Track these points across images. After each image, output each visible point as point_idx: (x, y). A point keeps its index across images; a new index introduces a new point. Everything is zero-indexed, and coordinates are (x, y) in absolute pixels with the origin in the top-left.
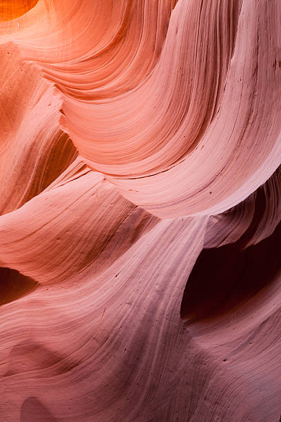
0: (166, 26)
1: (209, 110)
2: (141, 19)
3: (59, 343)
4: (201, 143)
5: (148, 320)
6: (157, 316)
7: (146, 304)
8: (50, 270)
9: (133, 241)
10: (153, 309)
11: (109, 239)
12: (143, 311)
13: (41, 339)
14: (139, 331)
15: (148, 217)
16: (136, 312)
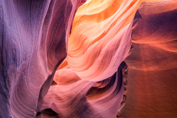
0: (87, 50)
1: (91, 65)
2: (82, 47)
3: (60, 95)
4: (89, 69)
5: (78, 95)
6: (80, 95)
7: (78, 92)
8: (60, 82)
9: (76, 81)
10: (79, 94)
11: (72, 80)
12: (77, 93)
13: (57, 94)
14: (76, 96)
15: (80, 78)
16: (76, 93)
